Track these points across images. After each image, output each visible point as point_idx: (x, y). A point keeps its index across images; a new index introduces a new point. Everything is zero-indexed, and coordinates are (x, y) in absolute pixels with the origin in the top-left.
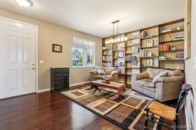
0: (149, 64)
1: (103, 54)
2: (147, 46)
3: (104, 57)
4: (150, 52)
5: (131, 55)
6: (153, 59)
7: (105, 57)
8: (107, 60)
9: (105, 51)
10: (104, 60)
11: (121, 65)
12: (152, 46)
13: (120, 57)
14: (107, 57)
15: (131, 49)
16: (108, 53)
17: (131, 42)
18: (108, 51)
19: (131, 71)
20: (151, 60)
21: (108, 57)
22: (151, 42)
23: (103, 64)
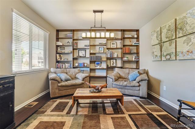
0: (113, 64)
1: (57, 52)
2: (111, 47)
3: (58, 55)
4: (115, 53)
5: (95, 55)
6: (116, 60)
7: (60, 56)
8: (62, 60)
9: (59, 48)
10: (59, 60)
11: (84, 66)
12: (115, 47)
13: (81, 57)
14: (61, 55)
15: (95, 48)
16: (64, 51)
17: (95, 40)
18: (64, 48)
19: (95, 72)
20: (114, 61)
21: (63, 55)
22: (114, 43)
23: (58, 65)
